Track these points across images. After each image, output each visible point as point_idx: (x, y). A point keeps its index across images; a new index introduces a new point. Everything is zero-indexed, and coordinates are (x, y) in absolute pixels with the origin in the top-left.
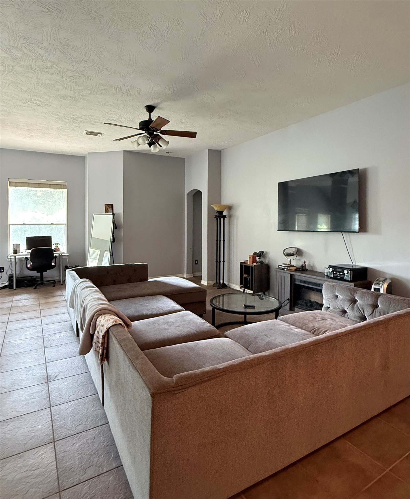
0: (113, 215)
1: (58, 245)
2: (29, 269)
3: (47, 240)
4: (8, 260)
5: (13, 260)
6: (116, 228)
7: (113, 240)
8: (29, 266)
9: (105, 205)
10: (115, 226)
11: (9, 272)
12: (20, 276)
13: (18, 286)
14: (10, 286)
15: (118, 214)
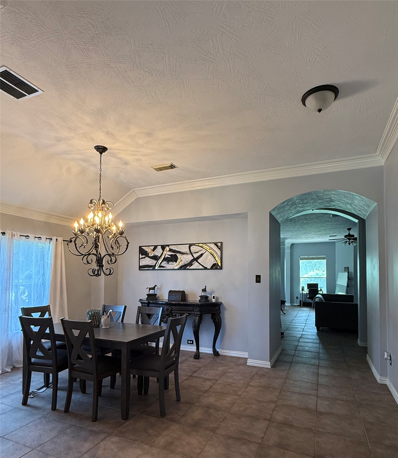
0: (348, 273)
1: (322, 288)
2: (308, 298)
3: (316, 285)
4: (300, 294)
5: (302, 294)
6: (349, 280)
7: (348, 286)
8: (308, 297)
9: (345, 267)
10: (349, 278)
11: (300, 299)
12: (305, 301)
13: (303, 306)
14: (300, 305)
15: (352, 272)
